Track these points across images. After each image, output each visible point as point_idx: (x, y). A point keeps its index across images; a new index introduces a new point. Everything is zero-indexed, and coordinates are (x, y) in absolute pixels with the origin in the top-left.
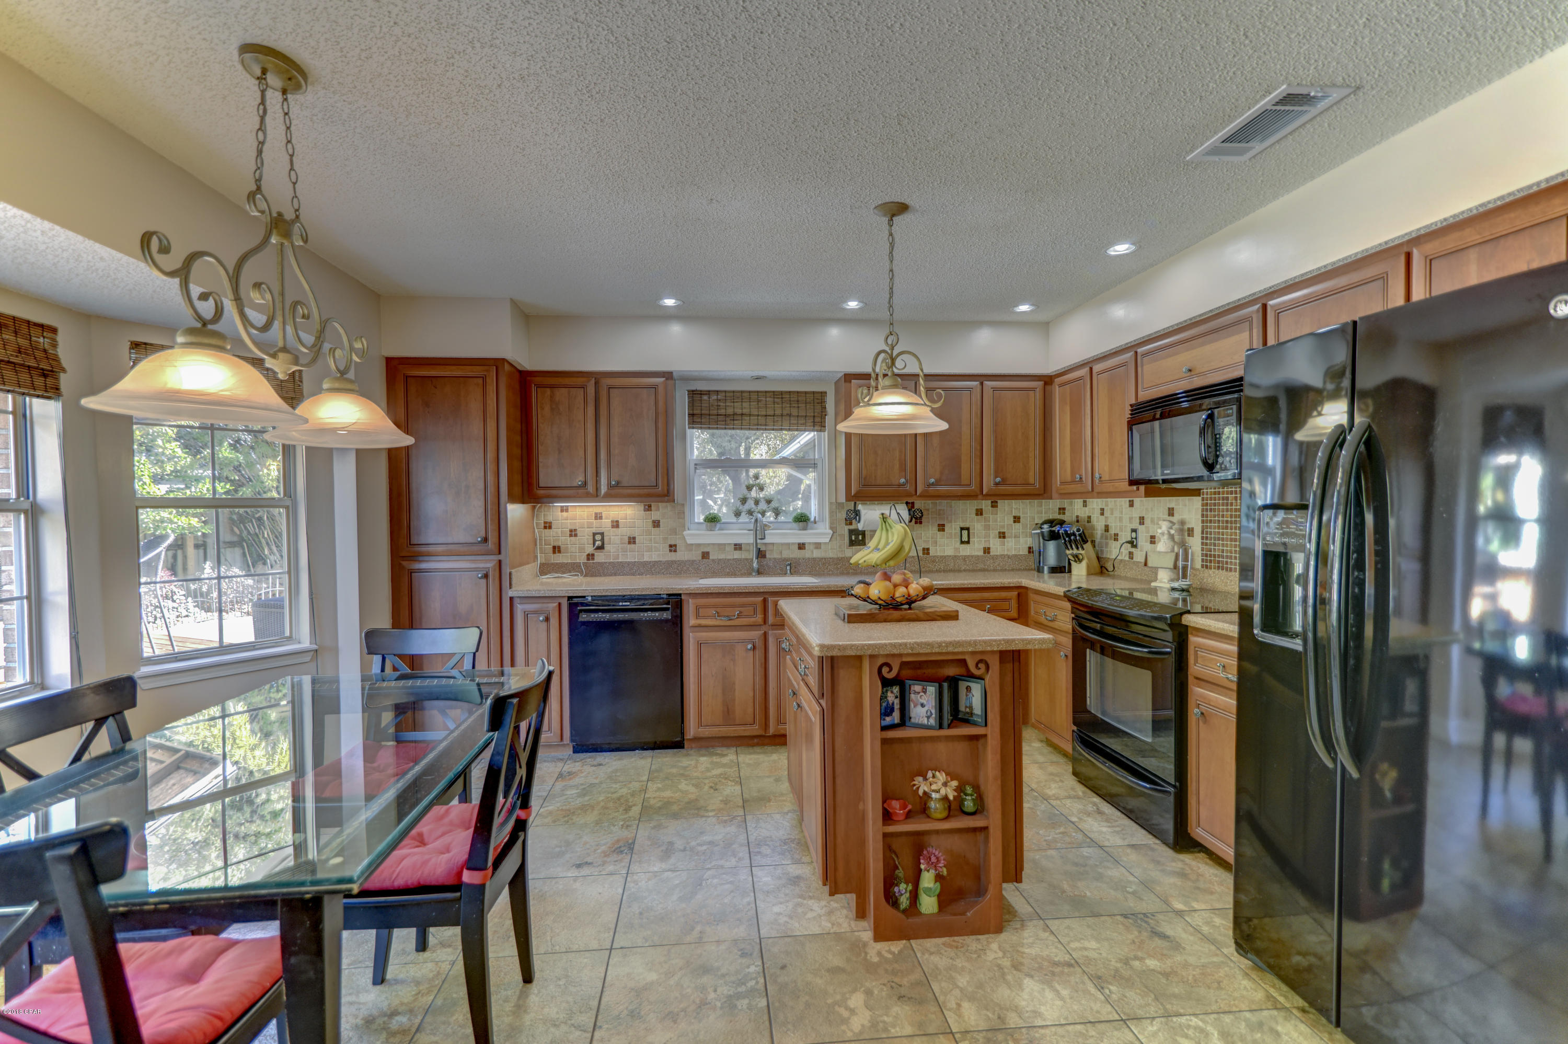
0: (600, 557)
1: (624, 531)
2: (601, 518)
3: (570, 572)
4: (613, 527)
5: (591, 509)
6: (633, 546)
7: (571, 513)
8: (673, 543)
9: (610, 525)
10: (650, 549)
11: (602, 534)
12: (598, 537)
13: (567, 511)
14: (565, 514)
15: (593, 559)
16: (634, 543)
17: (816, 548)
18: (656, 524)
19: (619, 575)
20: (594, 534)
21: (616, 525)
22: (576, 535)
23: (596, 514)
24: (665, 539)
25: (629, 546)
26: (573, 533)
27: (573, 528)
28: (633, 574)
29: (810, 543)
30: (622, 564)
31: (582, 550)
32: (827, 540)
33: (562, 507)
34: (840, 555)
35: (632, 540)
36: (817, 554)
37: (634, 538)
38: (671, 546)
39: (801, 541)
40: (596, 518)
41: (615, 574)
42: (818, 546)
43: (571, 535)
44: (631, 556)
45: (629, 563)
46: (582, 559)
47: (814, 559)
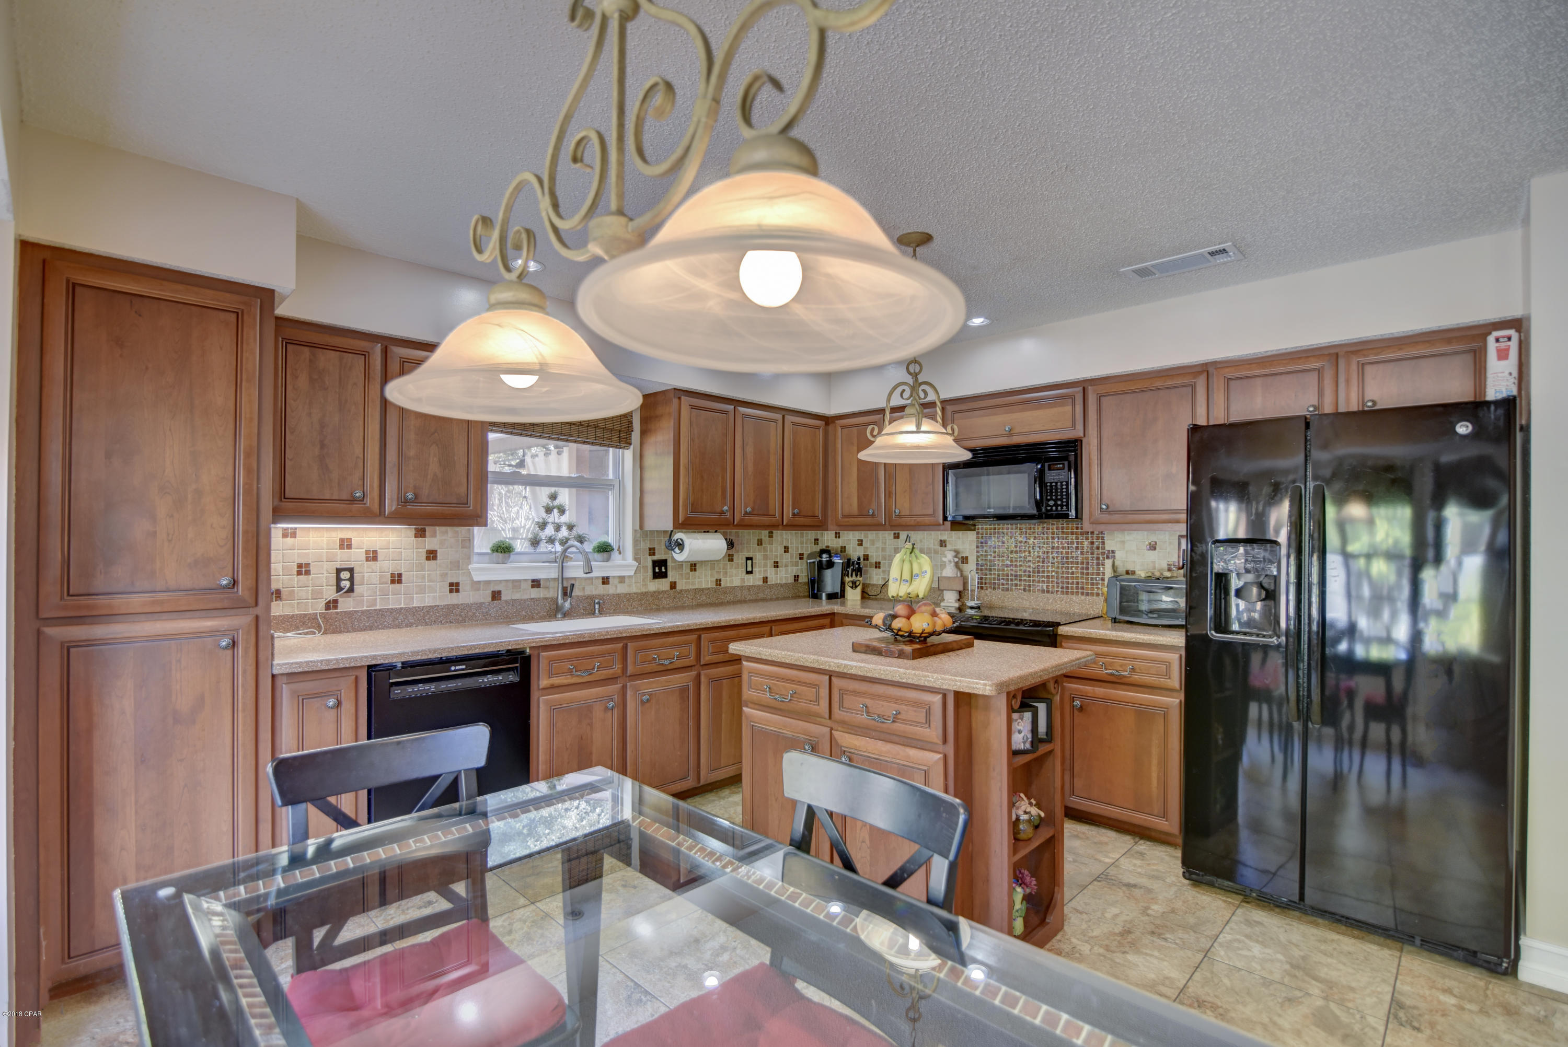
0: (347, 605)
1: (386, 566)
2: (349, 547)
3: (297, 628)
4: (367, 559)
5: (334, 534)
6: (397, 586)
7: (300, 538)
8: (454, 581)
9: (363, 557)
10: (422, 590)
11: (351, 570)
12: (345, 575)
13: (294, 535)
14: (289, 540)
15: (336, 607)
16: (400, 582)
17: (620, 582)
18: (432, 555)
19: (378, 628)
20: (339, 571)
21: (372, 556)
22: (308, 573)
23: (342, 540)
24: (444, 575)
25: (391, 586)
26: (303, 569)
27: (303, 561)
28: (398, 626)
29: (614, 577)
30: (381, 613)
31: (316, 595)
32: (632, 573)
33: (285, 529)
34: (644, 590)
35: (397, 579)
36: (622, 589)
37: (400, 575)
38: (451, 584)
39: (605, 575)
40: (341, 547)
41: (371, 628)
42: (622, 579)
43: (299, 573)
44: (396, 599)
45: (392, 611)
46: (320, 608)
47: (619, 595)
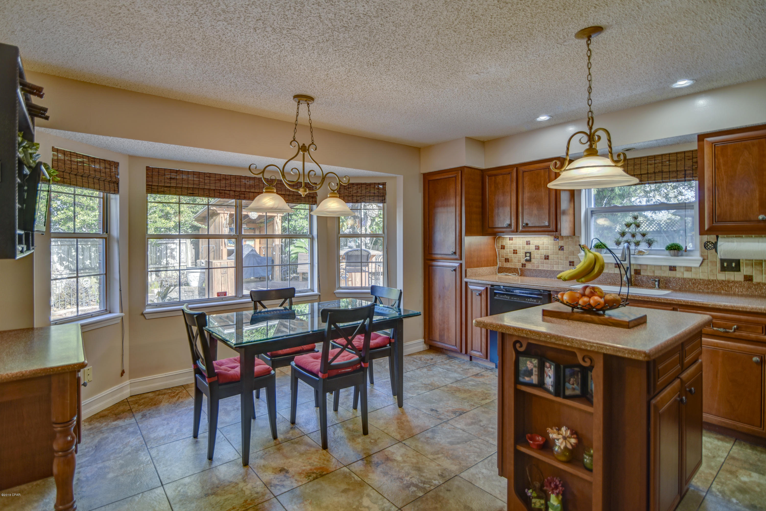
0: (529, 266)
1: (543, 252)
2: (529, 244)
3: (513, 273)
4: (536, 249)
5: (524, 239)
6: (547, 260)
7: (514, 241)
8: (572, 260)
9: (534, 248)
10: (558, 264)
11: (530, 253)
12: (528, 255)
13: (512, 240)
14: (511, 241)
15: (525, 267)
16: (548, 259)
17: (687, 271)
18: (561, 248)
19: (539, 277)
20: (526, 253)
21: (537, 248)
22: (516, 253)
23: (527, 242)
24: (567, 258)
25: (545, 261)
26: (515, 252)
27: (515, 249)
28: (547, 277)
29: (680, 267)
30: (541, 271)
31: (519, 261)
32: (698, 265)
33: (510, 238)
34: (711, 278)
35: (547, 258)
36: (687, 275)
37: (548, 256)
38: (570, 262)
39: (672, 264)
40: (527, 244)
41: (537, 276)
42: (689, 269)
43: (514, 253)
44: (546, 267)
45: (544, 271)
46: (519, 266)
47: (684, 279)
